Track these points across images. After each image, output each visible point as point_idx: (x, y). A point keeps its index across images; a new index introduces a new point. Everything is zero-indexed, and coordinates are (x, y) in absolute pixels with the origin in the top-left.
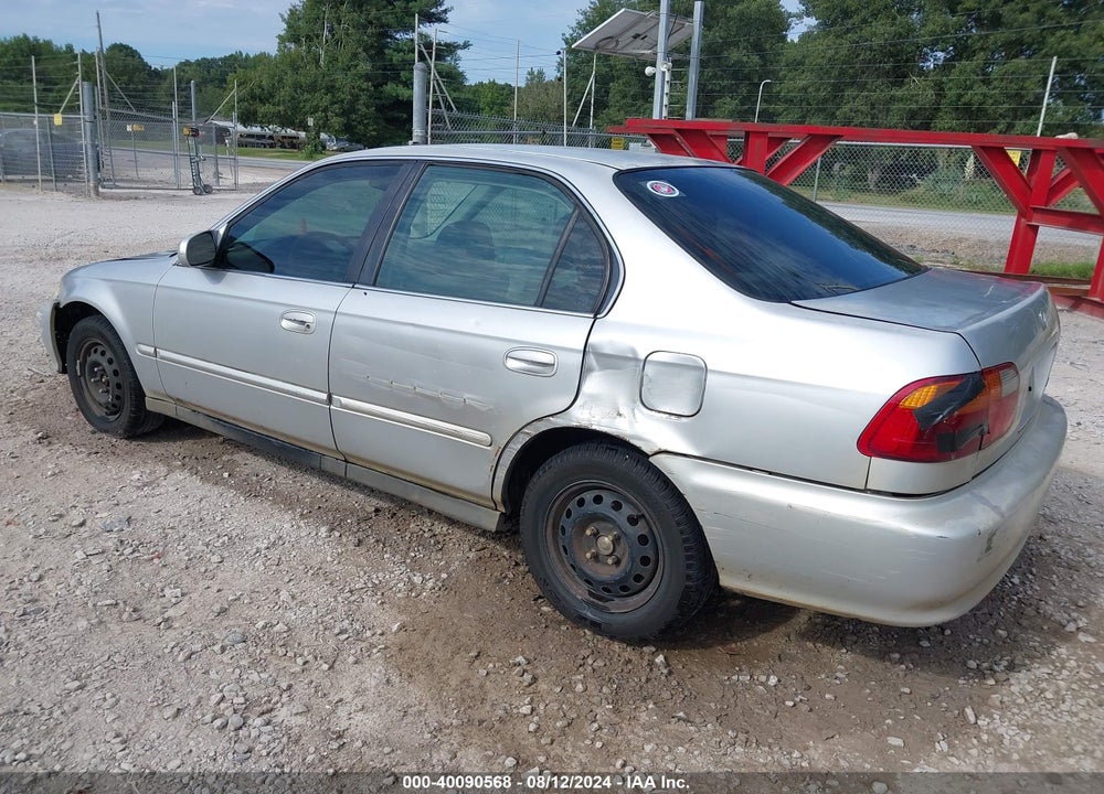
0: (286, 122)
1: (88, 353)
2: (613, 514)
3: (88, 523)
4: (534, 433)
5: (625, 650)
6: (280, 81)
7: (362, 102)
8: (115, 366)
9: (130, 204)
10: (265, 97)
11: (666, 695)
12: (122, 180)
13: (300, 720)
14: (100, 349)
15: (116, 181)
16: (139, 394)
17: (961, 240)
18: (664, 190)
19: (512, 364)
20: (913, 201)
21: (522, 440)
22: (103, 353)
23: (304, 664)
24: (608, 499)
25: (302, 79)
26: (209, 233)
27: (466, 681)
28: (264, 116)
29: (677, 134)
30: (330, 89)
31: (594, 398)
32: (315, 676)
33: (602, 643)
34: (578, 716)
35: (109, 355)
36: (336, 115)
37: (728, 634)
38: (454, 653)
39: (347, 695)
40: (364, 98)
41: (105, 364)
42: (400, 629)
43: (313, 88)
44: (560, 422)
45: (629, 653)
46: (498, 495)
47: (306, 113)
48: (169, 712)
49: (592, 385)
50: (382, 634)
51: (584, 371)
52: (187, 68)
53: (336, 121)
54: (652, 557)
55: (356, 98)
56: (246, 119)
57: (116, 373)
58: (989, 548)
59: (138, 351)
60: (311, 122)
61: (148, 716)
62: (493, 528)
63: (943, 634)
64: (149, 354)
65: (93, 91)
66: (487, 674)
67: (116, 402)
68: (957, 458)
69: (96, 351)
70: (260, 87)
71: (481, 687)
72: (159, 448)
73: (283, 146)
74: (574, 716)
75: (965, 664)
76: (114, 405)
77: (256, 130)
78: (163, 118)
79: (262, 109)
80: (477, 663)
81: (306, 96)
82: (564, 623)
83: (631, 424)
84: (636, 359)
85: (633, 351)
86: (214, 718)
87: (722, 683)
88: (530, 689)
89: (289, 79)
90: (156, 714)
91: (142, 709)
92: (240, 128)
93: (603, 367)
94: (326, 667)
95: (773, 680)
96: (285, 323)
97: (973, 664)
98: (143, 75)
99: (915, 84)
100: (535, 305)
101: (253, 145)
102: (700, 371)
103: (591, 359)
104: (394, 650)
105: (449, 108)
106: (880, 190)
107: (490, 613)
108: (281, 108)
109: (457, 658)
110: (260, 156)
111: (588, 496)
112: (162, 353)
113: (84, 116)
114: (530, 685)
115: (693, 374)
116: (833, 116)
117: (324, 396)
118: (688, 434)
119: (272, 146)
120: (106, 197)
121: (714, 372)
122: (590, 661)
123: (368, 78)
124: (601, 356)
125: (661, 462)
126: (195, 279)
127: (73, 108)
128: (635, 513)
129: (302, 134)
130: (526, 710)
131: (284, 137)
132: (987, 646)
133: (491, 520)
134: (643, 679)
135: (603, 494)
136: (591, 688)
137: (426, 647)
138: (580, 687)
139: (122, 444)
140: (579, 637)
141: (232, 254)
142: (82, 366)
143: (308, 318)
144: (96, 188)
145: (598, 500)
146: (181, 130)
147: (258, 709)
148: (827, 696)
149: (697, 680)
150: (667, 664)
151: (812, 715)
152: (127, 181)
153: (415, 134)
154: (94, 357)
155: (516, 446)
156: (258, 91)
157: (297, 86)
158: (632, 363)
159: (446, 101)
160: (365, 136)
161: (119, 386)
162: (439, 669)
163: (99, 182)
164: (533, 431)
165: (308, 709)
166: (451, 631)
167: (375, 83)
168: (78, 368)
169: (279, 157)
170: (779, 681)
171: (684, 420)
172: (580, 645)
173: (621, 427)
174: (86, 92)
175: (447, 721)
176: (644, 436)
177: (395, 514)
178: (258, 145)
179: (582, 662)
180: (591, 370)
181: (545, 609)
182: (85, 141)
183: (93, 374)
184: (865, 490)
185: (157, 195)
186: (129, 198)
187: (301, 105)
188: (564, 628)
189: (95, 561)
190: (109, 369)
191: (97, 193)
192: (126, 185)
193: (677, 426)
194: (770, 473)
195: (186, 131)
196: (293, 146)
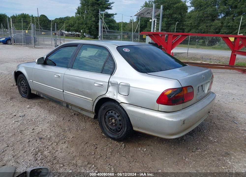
0: (76, 31)
1: (21, 82)
2: (114, 115)
3: (17, 115)
4: (100, 99)
5: (117, 143)
6: (75, 22)
7: (93, 27)
8: (26, 84)
9: (41, 49)
10: (72, 26)
11: (122, 152)
12: (40, 44)
13: (48, 154)
14: (23, 81)
15: (39, 44)
16: (30, 90)
17: (223, 57)
18: (126, 50)
19: (96, 85)
20: (215, 48)
21: (98, 100)
22: (24, 81)
23: (52, 143)
24: (114, 112)
25: (80, 22)
26: (42, 58)
27: (83, 148)
28: (72, 30)
29: (152, 35)
30: (86, 24)
31: (110, 92)
32: (53, 146)
33: (113, 141)
34: (103, 155)
35: (25, 82)
36: (87, 30)
37: (139, 140)
38: (82, 142)
39: (59, 149)
40: (93, 26)
41: (24, 84)
42: (72, 138)
43: (82, 24)
44: (104, 96)
45: (118, 143)
46: (94, 111)
47: (81, 29)
48: (23, 152)
49: (110, 89)
50: (69, 138)
51: (108, 86)
52: (57, 20)
53: (87, 31)
54: (122, 124)
55: (91, 26)
56: (68, 31)
57: (26, 85)
58: (184, 123)
59: (30, 81)
60: (82, 31)
61: (19, 152)
62: (93, 118)
63: (185, 142)
64: (31, 82)
65: (34, 26)
66: (87, 147)
67: (26, 91)
68: (176, 105)
69: (22, 81)
70: (71, 24)
71: (86, 149)
72: (34, 101)
73: (76, 36)
74: (102, 155)
75: (187, 148)
76: (26, 92)
77: (70, 33)
78: (49, 31)
79: (71, 28)
80: (86, 144)
81: (81, 26)
82: (106, 137)
83: (117, 97)
84: (118, 84)
85: (117, 82)
86: (32, 153)
87: (134, 150)
88: (95, 150)
89: (77, 22)
90: (21, 152)
91: (19, 151)
92: (66, 32)
93: (112, 86)
94: (56, 144)
95: (145, 150)
96: (55, 76)
97: (189, 148)
98: (48, 21)
99: (216, 22)
100: (101, 73)
101: (70, 36)
102: (129, 86)
103: (110, 84)
104: (70, 141)
105: (107, 29)
106: (208, 45)
107: (92, 135)
108: (76, 28)
109: (82, 144)
110: (71, 39)
111: (110, 112)
112: (34, 81)
113: (32, 31)
114: (95, 149)
115: (128, 87)
116: (198, 29)
117: (62, 91)
118: (127, 99)
119: (74, 36)
120: (36, 48)
121: (131, 87)
122: (109, 145)
123: (94, 21)
124: (111, 83)
125: (121, 104)
126: (40, 67)
127: (30, 29)
128: (119, 115)
129: (80, 33)
130: (93, 154)
131: (76, 34)
132: (193, 144)
133: (93, 116)
134: (119, 148)
135: (113, 111)
136: (107, 150)
137: (77, 141)
138: (105, 150)
139: (27, 100)
140: (108, 140)
141: (48, 62)
142: (20, 84)
143: (59, 75)
144: (34, 46)
145: (112, 112)
146: (52, 34)
147: (41, 152)
148: (155, 153)
149: (130, 149)
150: (125, 146)
151: (151, 157)
152: (42, 44)
153: (99, 35)
154: (22, 82)
155: (97, 101)
156: (70, 25)
157: (79, 23)
158: (117, 85)
159: (106, 27)
160: (93, 34)
161: (26, 88)
162: (78, 145)
163: (35, 45)
164: (99, 98)
165: (50, 152)
166: (83, 138)
167: (96, 22)
168: (19, 84)
169: (75, 39)
170: (146, 150)
171: (126, 96)
172: (108, 142)
173: (115, 98)
174: (32, 26)
175: (77, 155)
176: (119, 99)
177: (78, 115)
178: (71, 36)
179: (107, 145)
180: (110, 86)
181: (103, 134)
182: (32, 36)
183: (22, 86)
184: (158, 111)
185: (47, 47)
186: (41, 48)
187: (80, 27)
188: (106, 138)
189: (16, 123)
190: (25, 85)
191: (35, 47)
192: (41, 45)
193: (125, 98)
194: (141, 107)
195: (54, 34)
196: (79, 36)
